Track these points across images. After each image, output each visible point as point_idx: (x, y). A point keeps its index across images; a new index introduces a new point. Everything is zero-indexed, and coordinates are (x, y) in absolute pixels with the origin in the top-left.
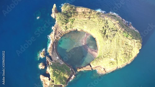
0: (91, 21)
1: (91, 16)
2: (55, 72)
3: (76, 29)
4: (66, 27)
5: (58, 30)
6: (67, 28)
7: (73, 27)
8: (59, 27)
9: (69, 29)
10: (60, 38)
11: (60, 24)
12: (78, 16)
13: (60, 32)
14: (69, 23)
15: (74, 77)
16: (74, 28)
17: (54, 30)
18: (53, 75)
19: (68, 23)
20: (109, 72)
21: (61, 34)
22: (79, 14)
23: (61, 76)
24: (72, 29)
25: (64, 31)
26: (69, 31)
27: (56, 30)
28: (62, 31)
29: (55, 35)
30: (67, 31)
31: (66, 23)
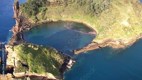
0: (69, 7)
1: (68, 3)
2: (29, 46)
3: (51, 20)
4: (36, 18)
5: (24, 22)
6: (38, 20)
7: (47, 18)
8: (25, 19)
9: (42, 21)
10: (29, 29)
11: (26, 15)
12: (51, 6)
13: (27, 24)
14: (40, 14)
15: (73, 62)
16: (48, 20)
17: (18, 21)
18: (25, 51)
19: (38, 13)
20: (130, 45)
21: (30, 26)
22: (51, 3)
23: (44, 55)
24: (45, 20)
25: (35, 23)
26: (42, 23)
27: (21, 21)
28: (30, 23)
29: (20, 26)
30: (38, 24)
31: (36, 14)
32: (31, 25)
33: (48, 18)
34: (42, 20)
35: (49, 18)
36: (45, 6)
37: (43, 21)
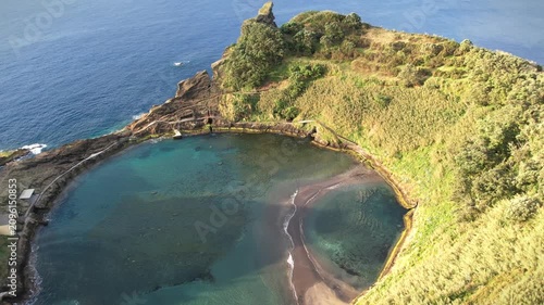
3: (309, 129)
4: (252, 100)
5: (197, 103)
6: (255, 110)
7: (295, 113)
8: (213, 89)
9: (269, 119)
10: (178, 135)
11: (228, 76)
13: (202, 113)
14: (285, 85)
16: (297, 123)
19: (277, 80)
22: (366, 51)
24: (285, 123)
25: (232, 118)
26: (261, 127)
27: (189, 95)
28: (217, 113)
29: (162, 114)
30: (244, 126)
31: (263, 81)
32: (210, 121)
33: (299, 117)
34: (271, 116)
35: (305, 117)
36: (328, 57)
37: (273, 124)
